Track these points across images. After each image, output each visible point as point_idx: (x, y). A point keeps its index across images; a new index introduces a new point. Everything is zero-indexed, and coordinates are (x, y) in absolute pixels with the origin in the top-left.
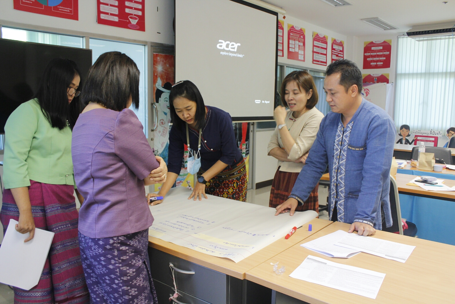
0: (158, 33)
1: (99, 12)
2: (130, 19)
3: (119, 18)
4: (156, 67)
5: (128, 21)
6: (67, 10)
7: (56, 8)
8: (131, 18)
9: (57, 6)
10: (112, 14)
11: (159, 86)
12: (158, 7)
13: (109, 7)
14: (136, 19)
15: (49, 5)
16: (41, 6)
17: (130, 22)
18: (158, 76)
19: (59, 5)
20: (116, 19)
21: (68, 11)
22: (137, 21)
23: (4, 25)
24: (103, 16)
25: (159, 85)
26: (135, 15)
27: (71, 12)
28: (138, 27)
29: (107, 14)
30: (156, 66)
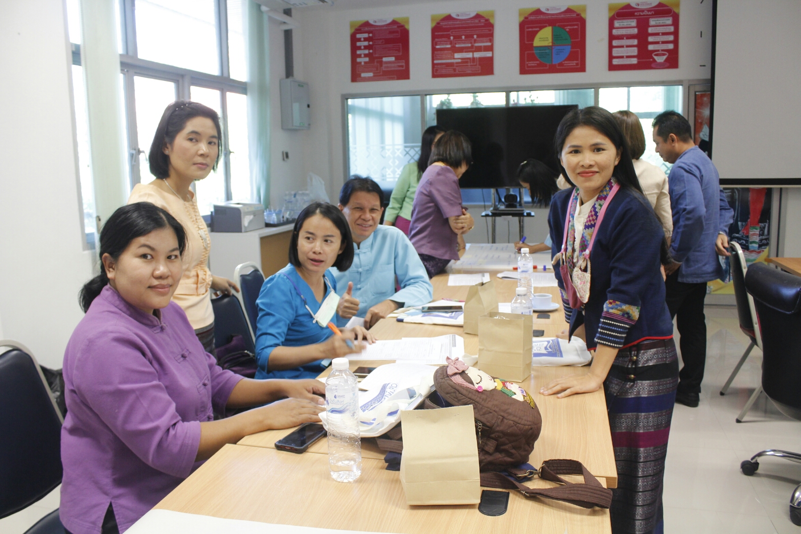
0: (701, 66)
1: (611, 57)
2: (656, 58)
3: (638, 59)
4: (702, 111)
5: (651, 60)
6: (573, 63)
7: (561, 64)
8: (656, 55)
9: (561, 63)
10: (628, 57)
11: (705, 136)
12: (701, 32)
13: (625, 49)
14: (664, 55)
15: (554, 63)
16: (546, 65)
17: (654, 61)
18: (704, 122)
19: (564, 61)
20: (634, 61)
21: (575, 64)
22: (665, 57)
23: (511, 90)
24: (615, 62)
25: (705, 134)
26: (662, 50)
27: (577, 64)
28: (668, 64)
29: (622, 57)
30: (700, 110)
